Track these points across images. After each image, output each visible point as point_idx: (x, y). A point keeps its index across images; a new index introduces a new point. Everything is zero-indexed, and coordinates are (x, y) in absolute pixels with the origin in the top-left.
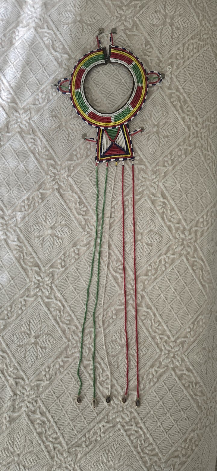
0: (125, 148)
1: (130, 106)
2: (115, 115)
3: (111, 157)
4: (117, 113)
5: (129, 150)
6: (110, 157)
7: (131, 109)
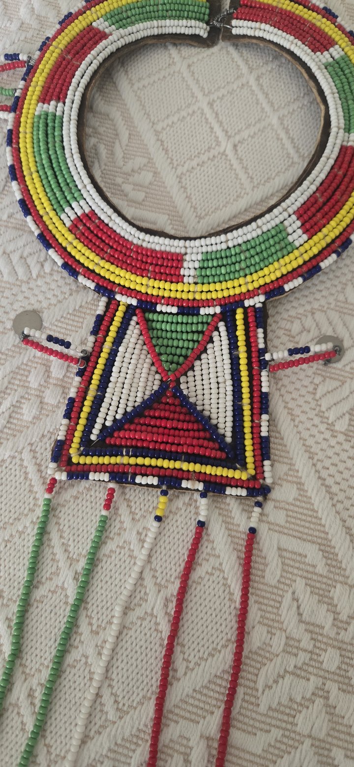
0: (226, 427)
1: (294, 225)
2: (204, 249)
3: (140, 460)
4: (218, 244)
5: (248, 442)
6: (132, 461)
7: (297, 236)
